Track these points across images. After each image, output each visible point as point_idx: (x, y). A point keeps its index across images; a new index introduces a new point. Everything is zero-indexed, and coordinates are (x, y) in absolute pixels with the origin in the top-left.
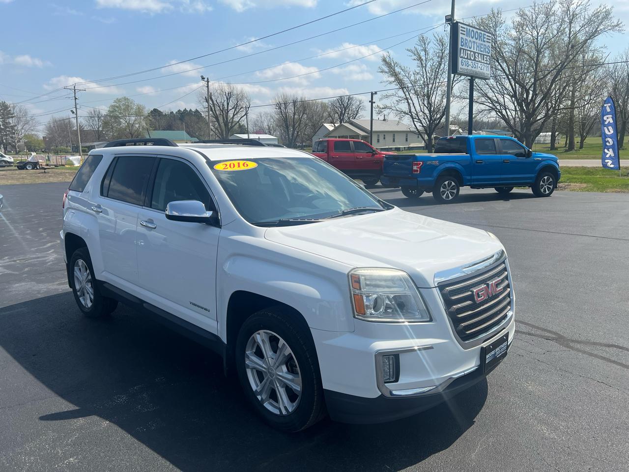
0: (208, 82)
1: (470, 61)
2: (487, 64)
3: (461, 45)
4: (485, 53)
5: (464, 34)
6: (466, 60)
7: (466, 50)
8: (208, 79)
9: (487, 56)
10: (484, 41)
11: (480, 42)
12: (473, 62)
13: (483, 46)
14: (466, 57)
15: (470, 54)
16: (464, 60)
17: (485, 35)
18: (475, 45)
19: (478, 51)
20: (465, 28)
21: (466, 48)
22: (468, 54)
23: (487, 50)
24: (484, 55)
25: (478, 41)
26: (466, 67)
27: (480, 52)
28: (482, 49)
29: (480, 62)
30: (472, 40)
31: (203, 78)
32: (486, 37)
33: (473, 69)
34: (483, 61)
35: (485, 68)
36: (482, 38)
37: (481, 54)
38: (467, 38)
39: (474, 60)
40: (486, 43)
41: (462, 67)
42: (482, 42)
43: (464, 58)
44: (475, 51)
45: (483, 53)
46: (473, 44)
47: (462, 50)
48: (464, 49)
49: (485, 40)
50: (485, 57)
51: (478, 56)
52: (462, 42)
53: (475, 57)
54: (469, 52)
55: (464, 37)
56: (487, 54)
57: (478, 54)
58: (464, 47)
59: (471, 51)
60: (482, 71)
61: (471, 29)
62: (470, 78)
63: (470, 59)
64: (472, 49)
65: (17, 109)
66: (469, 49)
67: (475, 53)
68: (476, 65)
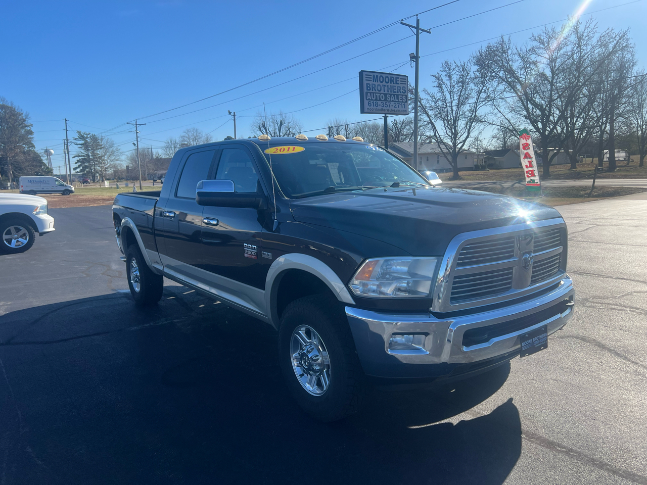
0: (234, 115)
1: (379, 103)
2: (403, 102)
3: (367, 90)
4: (399, 93)
5: (371, 81)
6: (375, 102)
7: (373, 93)
8: (234, 113)
9: (402, 95)
10: (397, 83)
11: (392, 84)
12: (384, 102)
13: (396, 88)
14: (374, 99)
15: (379, 96)
16: (372, 101)
17: (398, 78)
18: (386, 88)
19: (390, 93)
20: (371, 76)
21: (374, 91)
22: (376, 96)
23: (402, 90)
24: (398, 95)
25: (389, 84)
26: (375, 107)
27: (392, 93)
28: (395, 91)
29: (393, 101)
30: (381, 84)
31: (230, 113)
32: (400, 80)
33: (384, 108)
34: (396, 100)
35: (400, 106)
36: (395, 81)
37: (394, 95)
38: (374, 83)
39: (386, 100)
40: (400, 85)
41: (370, 107)
42: (395, 85)
43: (372, 100)
44: (386, 92)
45: (397, 93)
46: (382, 88)
47: (369, 94)
48: (371, 93)
49: (400, 82)
50: (399, 96)
51: (391, 97)
52: (367, 87)
53: (386, 98)
54: (378, 95)
55: (371, 83)
56: (402, 94)
57: (391, 95)
58: (371, 91)
59: (380, 94)
60: (395, 109)
61: (379, 75)
62: (384, 115)
63: (380, 100)
64: (382, 92)
65: (104, 142)
66: (377, 92)
67: (385, 95)
68: (388, 104)
